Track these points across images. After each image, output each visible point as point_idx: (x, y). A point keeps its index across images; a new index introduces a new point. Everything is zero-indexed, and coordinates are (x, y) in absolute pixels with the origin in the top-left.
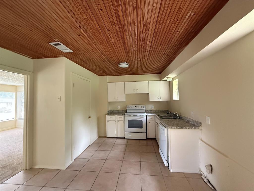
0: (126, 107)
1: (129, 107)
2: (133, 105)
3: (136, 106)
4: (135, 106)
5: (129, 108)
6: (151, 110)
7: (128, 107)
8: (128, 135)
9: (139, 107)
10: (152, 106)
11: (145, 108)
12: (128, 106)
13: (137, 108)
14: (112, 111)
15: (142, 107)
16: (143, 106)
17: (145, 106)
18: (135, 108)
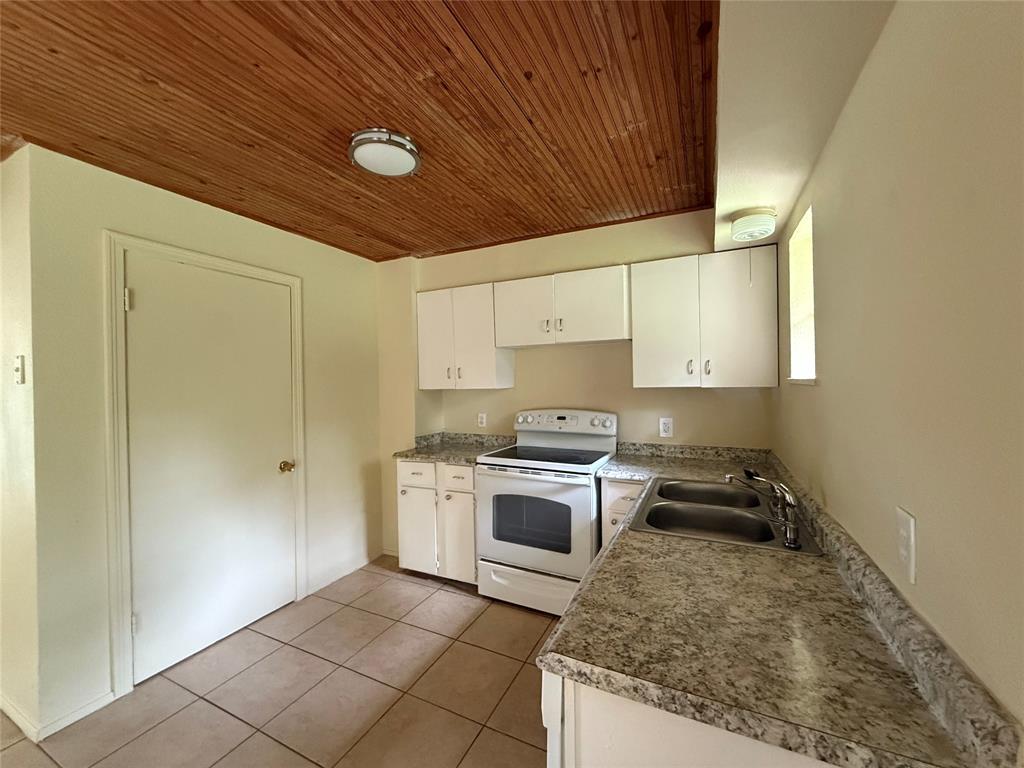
0: (513, 419)
1: (525, 420)
2: (549, 412)
3: (564, 418)
4: (559, 418)
5: (525, 427)
6: (653, 446)
7: (520, 421)
8: (494, 577)
9: (580, 422)
10: (662, 420)
11: (613, 431)
12: (525, 413)
13: (568, 426)
14: (453, 439)
15: (596, 422)
16: (603, 416)
17: (614, 418)
18: (556, 426)
